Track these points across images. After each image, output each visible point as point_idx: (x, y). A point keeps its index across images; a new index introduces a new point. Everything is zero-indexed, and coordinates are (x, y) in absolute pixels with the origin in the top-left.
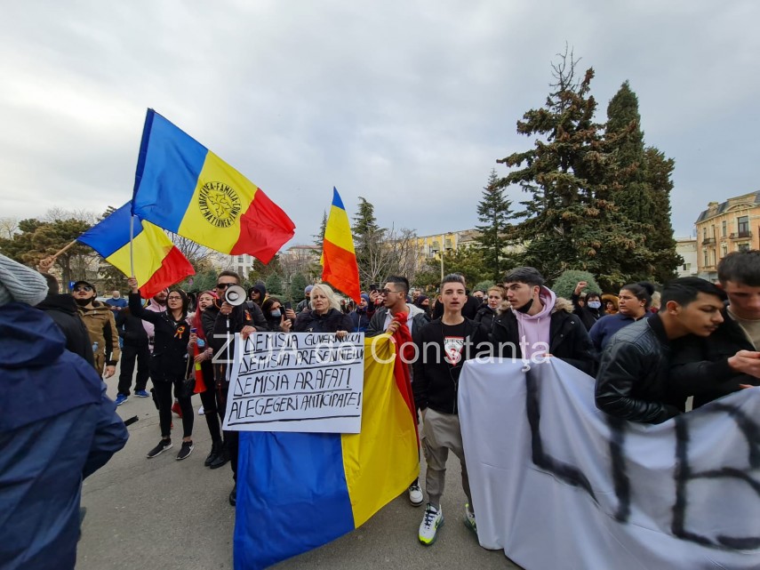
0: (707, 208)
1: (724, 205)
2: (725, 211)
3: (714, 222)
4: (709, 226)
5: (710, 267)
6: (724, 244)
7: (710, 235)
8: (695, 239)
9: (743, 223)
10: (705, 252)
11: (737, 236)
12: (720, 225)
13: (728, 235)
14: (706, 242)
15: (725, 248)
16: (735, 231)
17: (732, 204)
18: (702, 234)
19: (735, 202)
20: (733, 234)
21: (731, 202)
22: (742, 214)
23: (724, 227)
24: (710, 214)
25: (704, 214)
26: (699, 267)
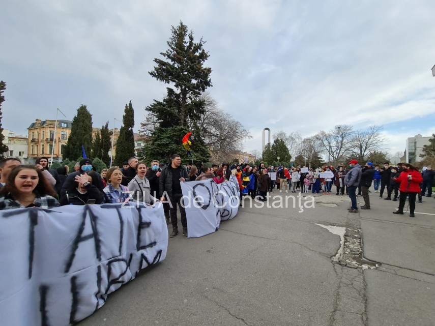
0: (35, 122)
1: (44, 123)
2: (44, 126)
3: (38, 130)
4: (35, 132)
5: (34, 155)
6: (42, 143)
7: (36, 137)
8: (27, 138)
9: (52, 134)
10: (33, 146)
11: (49, 140)
12: (41, 132)
13: (45, 139)
14: (33, 141)
15: (43, 145)
16: (49, 137)
17: (48, 123)
18: (32, 136)
19: (49, 122)
20: (47, 139)
21: (47, 122)
22: (52, 129)
23: (43, 134)
24: (36, 125)
25: (33, 125)
26: (28, 155)
